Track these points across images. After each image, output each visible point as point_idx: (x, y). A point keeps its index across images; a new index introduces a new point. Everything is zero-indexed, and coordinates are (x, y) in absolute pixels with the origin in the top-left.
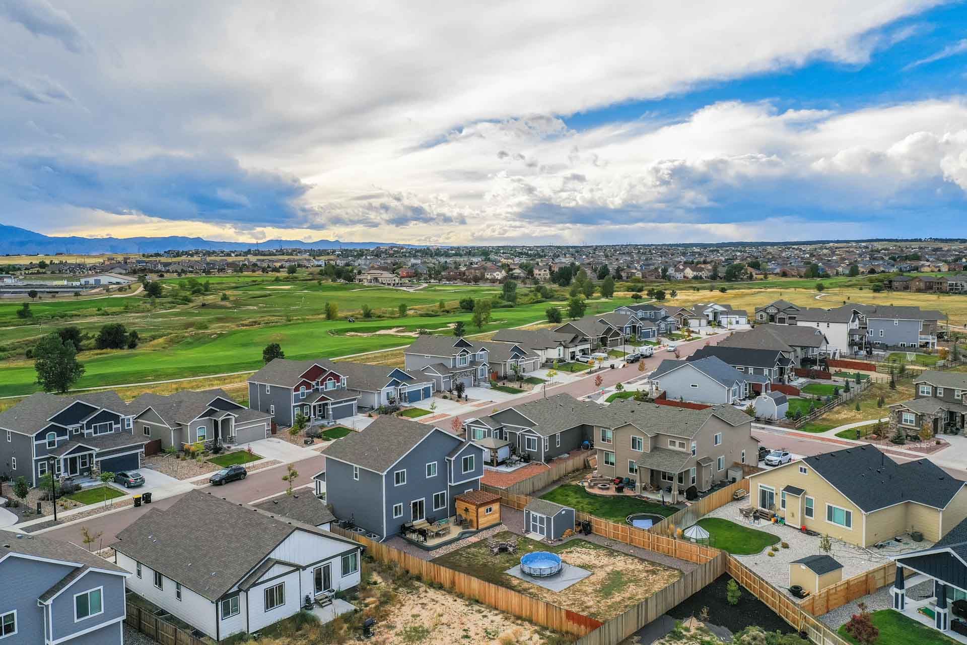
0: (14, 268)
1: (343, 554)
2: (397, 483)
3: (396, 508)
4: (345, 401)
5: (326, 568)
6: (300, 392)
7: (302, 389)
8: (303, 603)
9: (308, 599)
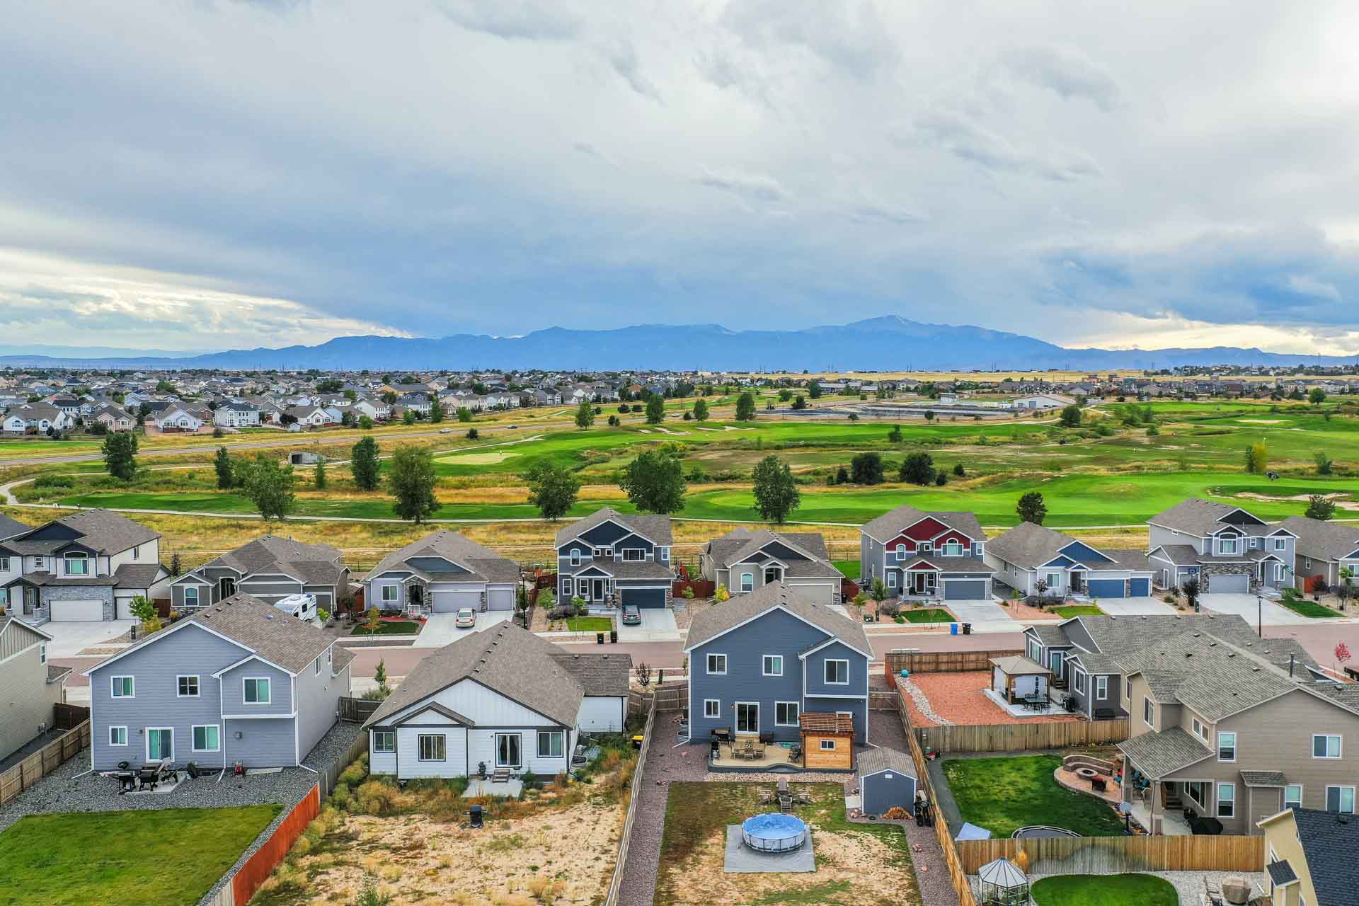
0: (970, 385)
1: (538, 728)
2: (710, 670)
3: (709, 704)
4: (970, 576)
5: (513, 739)
6: (896, 552)
7: (901, 548)
8: (474, 769)
9: (482, 766)
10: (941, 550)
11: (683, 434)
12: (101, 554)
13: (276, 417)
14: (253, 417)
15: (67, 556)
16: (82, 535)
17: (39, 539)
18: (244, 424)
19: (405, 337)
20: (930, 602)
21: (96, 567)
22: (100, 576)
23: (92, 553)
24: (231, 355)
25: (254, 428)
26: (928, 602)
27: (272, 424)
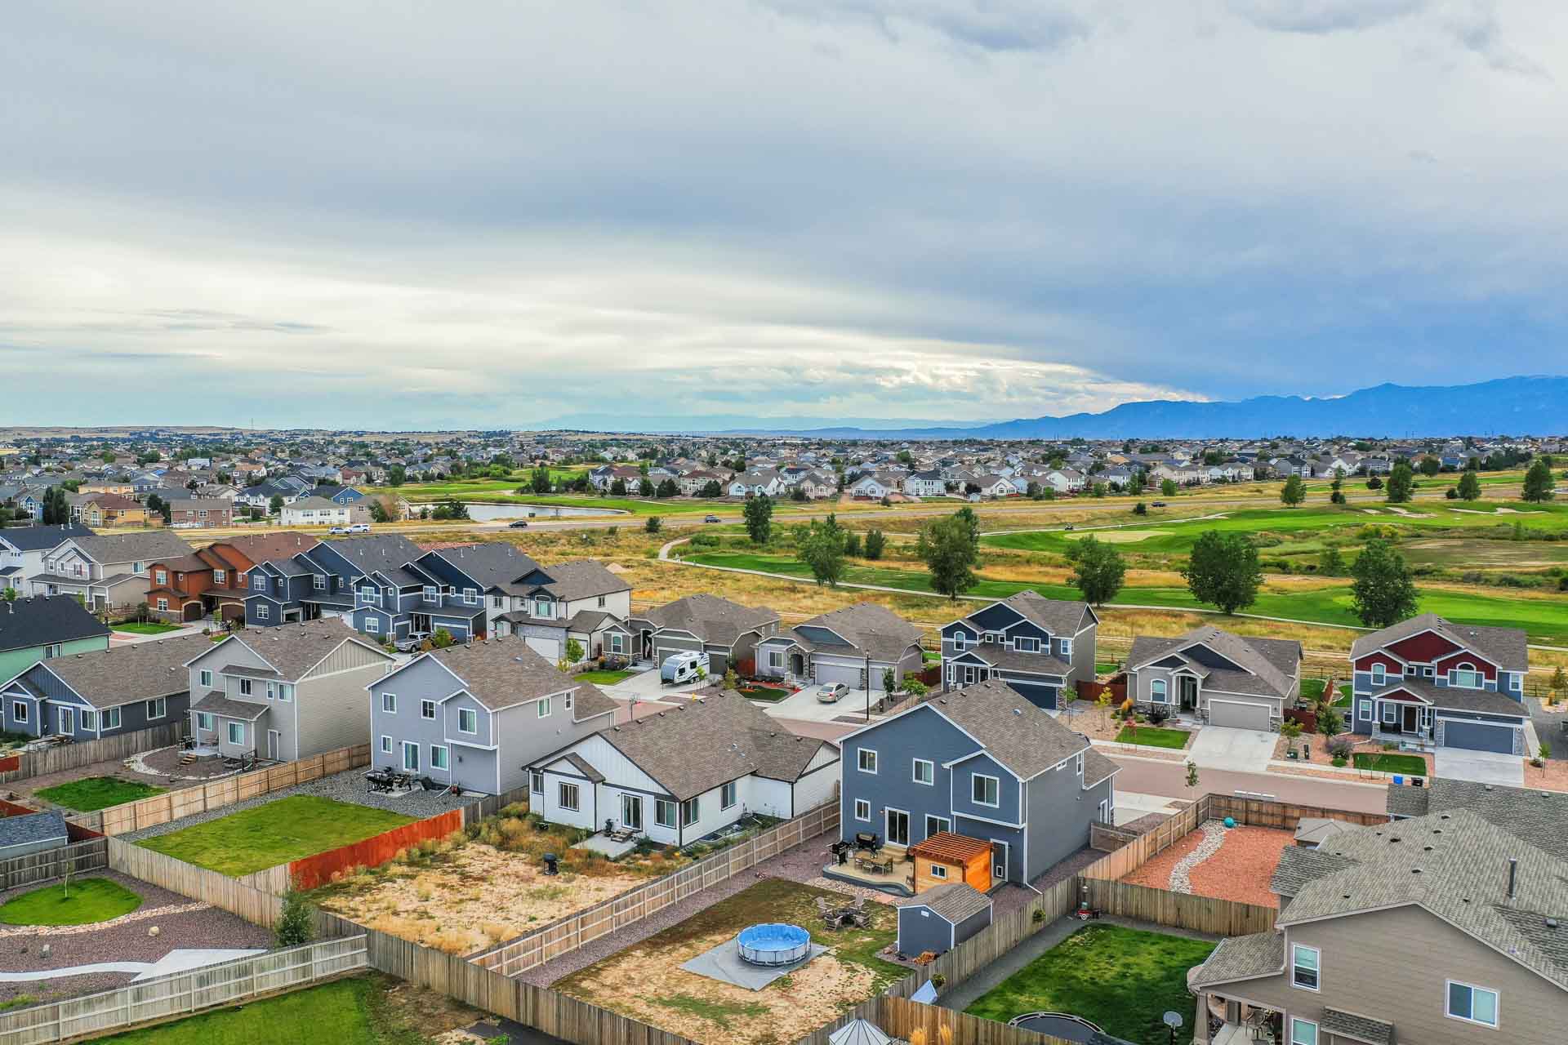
1: (657, 795)
2: (861, 767)
3: (860, 804)
4: (1485, 718)
5: (636, 801)
6: (1371, 673)
7: (1378, 669)
8: (602, 826)
9: (609, 824)
10: (1447, 677)
11: (1425, 516)
12: (561, 599)
13: (962, 487)
14: (939, 486)
15: (538, 598)
16: (552, 581)
17: (524, 583)
18: (930, 494)
19: (1199, 401)
20: (1408, 746)
21: (559, 611)
22: (560, 619)
23: (554, 599)
24: (1016, 424)
25: (939, 497)
26: (1409, 745)
27: (958, 494)
